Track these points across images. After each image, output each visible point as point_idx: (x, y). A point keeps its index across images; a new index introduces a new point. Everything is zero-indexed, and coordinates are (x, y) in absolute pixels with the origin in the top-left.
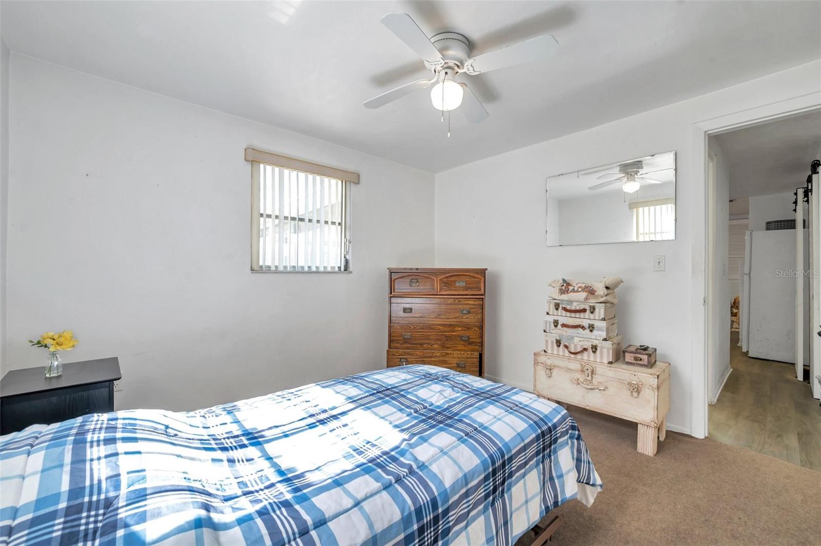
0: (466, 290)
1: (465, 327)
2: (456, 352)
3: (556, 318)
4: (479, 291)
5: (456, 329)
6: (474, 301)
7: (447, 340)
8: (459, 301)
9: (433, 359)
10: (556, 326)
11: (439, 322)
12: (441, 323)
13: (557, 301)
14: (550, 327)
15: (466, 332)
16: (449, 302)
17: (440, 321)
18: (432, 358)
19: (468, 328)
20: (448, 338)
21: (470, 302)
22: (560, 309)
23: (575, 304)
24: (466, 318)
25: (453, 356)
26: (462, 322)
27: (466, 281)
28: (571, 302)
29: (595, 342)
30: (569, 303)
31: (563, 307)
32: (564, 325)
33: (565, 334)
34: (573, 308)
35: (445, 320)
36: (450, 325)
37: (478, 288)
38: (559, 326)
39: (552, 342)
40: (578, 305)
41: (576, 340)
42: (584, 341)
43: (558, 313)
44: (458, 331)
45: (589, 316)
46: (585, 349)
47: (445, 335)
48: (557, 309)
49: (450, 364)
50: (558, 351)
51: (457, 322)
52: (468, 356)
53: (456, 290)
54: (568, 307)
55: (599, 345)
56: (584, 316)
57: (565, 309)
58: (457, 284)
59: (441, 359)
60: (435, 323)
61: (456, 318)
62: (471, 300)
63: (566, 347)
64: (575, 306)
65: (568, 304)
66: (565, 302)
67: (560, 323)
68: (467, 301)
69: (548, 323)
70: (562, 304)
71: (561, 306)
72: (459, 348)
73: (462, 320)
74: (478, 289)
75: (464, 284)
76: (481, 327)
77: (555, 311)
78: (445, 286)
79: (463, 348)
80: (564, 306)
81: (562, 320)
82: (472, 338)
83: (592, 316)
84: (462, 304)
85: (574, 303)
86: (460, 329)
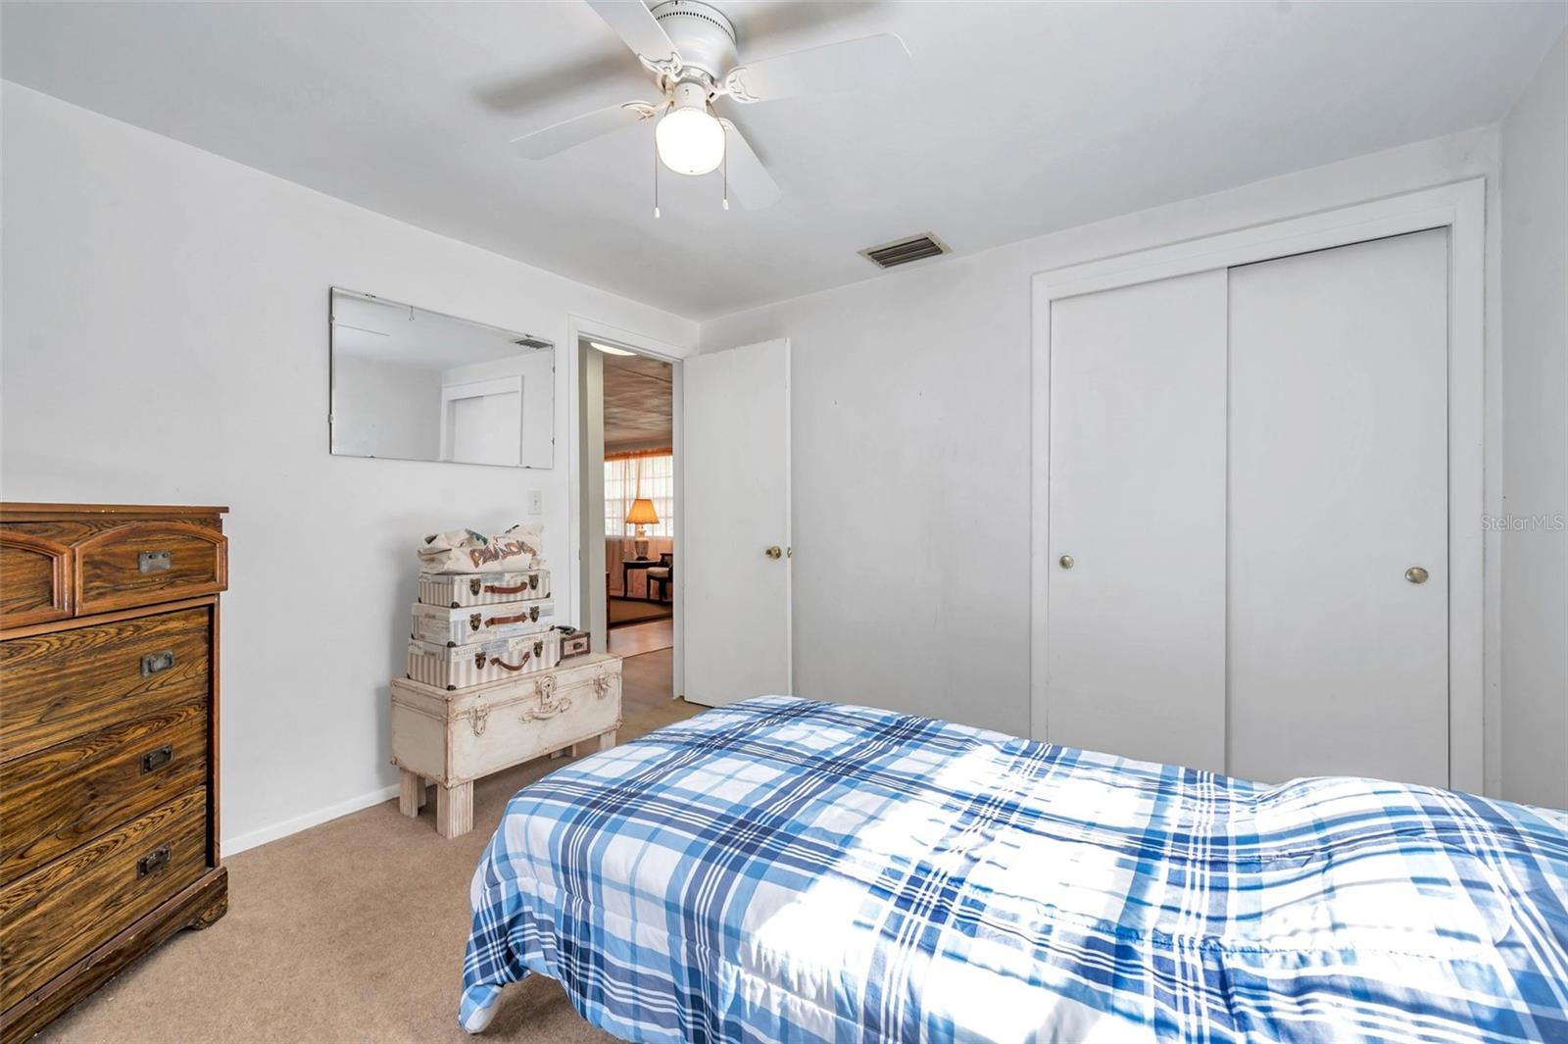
0: (172, 584)
1: (158, 718)
2: (135, 825)
3: (475, 611)
4: (207, 581)
5: (128, 738)
6: (186, 618)
7: (93, 797)
8: (138, 628)
9: (41, 909)
10: (475, 628)
11: (57, 738)
12: (67, 735)
13: (474, 577)
14: (463, 633)
15: (160, 735)
16: (101, 639)
17: (62, 730)
18: (35, 907)
19: (168, 720)
20: (94, 788)
21: (172, 625)
22: (482, 590)
23: (507, 577)
24: (162, 685)
25: (127, 845)
26: (145, 705)
27: (172, 552)
28: (500, 575)
29: (539, 637)
30: (497, 576)
31: (486, 587)
32: (492, 622)
33: (491, 638)
34: (504, 585)
35: (87, 717)
36: (107, 732)
37: (204, 571)
38: (482, 626)
39: (469, 661)
40: (512, 578)
41: (511, 642)
42: (523, 640)
43: (476, 600)
44: (134, 742)
45: (530, 594)
46: (527, 656)
47: (83, 780)
48: (476, 593)
49: (117, 880)
50: (479, 676)
51: (131, 709)
52: (176, 816)
53: (137, 589)
54: (497, 584)
55: (544, 640)
56: (522, 595)
57: (492, 590)
58: (145, 565)
59: (79, 883)
60: (36, 745)
61: (125, 696)
62: (177, 619)
63: (496, 661)
64: (508, 581)
65: (496, 579)
66: (490, 576)
67: (484, 619)
68: (163, 622)
69: (460, 626)
70: (486, 580)
71: (483, 585)
72: (138, 806)
73: (149, 696)
74: (206, 576)
75: (163, 563)
76: (209, 703)
77: (472, 596)
78: (98, 577)
79: (152, 796)
80: (489, 584)
81: (487, 613)
82: (179, 750)
83: (533, 592)
84: (148, 638)
85: (506, 574)
86: (141, 731)
